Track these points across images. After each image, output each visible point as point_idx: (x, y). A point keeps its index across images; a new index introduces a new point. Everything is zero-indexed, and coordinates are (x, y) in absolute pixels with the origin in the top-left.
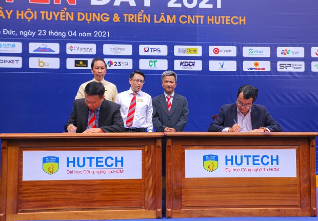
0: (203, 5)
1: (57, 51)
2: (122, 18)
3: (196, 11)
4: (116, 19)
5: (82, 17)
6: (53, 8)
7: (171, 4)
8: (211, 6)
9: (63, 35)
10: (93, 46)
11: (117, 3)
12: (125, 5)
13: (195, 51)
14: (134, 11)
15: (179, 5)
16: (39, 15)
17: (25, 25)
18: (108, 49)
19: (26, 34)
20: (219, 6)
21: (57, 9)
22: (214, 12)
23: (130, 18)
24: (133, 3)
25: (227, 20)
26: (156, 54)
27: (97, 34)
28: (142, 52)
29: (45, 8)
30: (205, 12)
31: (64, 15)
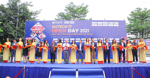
0: (86, 32)
1: (63, 40)
2: (73, 34)
3: (85, 33)
4: (72, 34)
5: (67, 34)
6: (62, 33)
7: (81, 32)
8: (87, 32)
9: (64, 37)
10: (68, 39)
11: (72, 32)
12: (73, 32)
13: (85, 39)
14: (75, 33)
15: (82, 32)
16: (60, 34)
17: (58, 36)
18: (71, 39)
19: (58, 37)
20: (89, 32)
21: (63, 33)
22: (88, 33)
23: (74, 34)
24: (75, 32)
25: (90, 34)
26: (78, 40)
27: (69, 37)
28: (76, 40)
29: (61, 33)
30: (86, 33)
31: (64, 34)
